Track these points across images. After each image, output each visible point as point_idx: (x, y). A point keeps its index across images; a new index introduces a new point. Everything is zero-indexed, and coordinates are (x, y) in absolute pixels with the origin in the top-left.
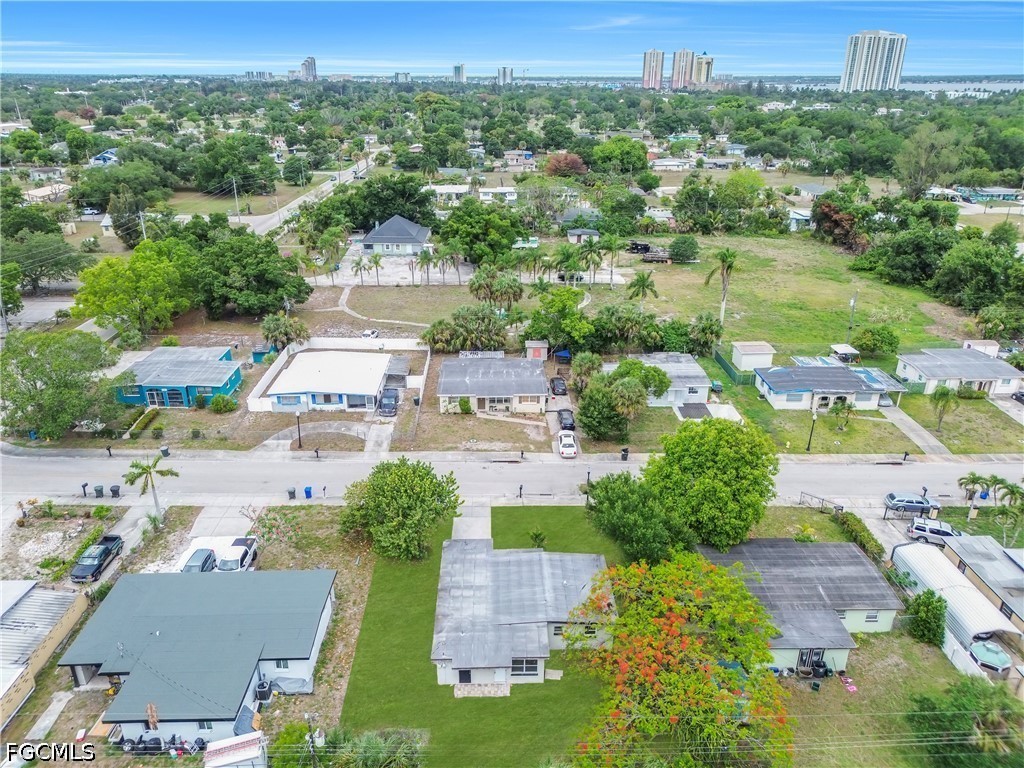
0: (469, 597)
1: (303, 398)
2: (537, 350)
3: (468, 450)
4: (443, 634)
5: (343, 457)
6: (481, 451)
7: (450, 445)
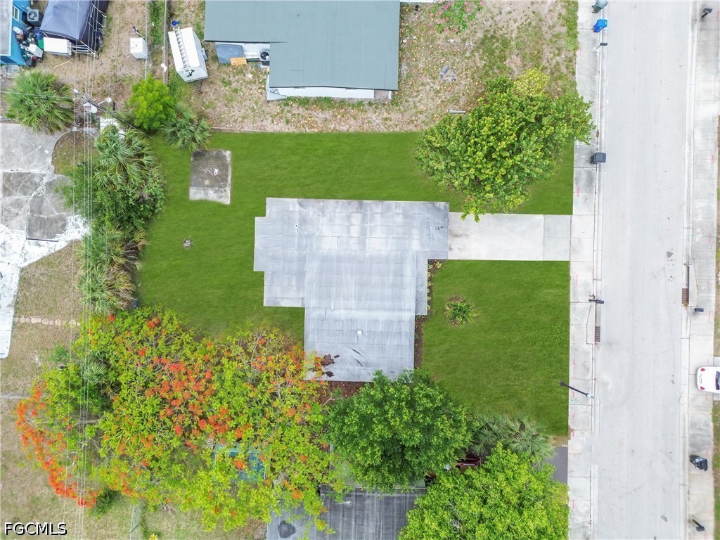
0: (348, 232)
4: (297, 207)
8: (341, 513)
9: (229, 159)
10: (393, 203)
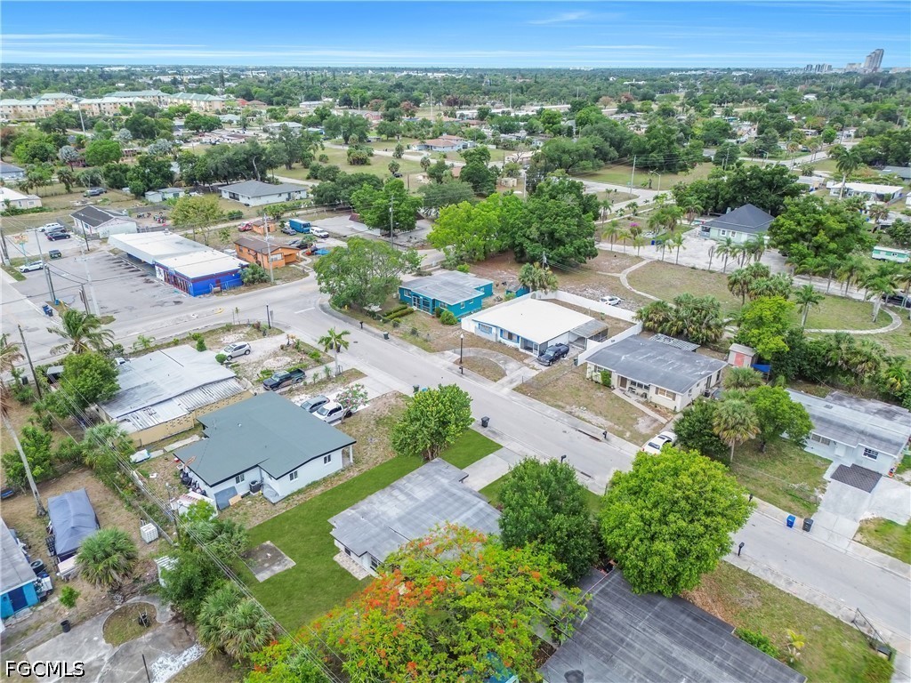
0: (399, 500)
1: (494, 330)
2: (739, 355)
3: (571, 413)
4: (353, 512)
5: (477, 380)
6: (580, 418)
7: (560, 403)
8: (591, 628)
9: (272, 545)
10: (409, 475)
